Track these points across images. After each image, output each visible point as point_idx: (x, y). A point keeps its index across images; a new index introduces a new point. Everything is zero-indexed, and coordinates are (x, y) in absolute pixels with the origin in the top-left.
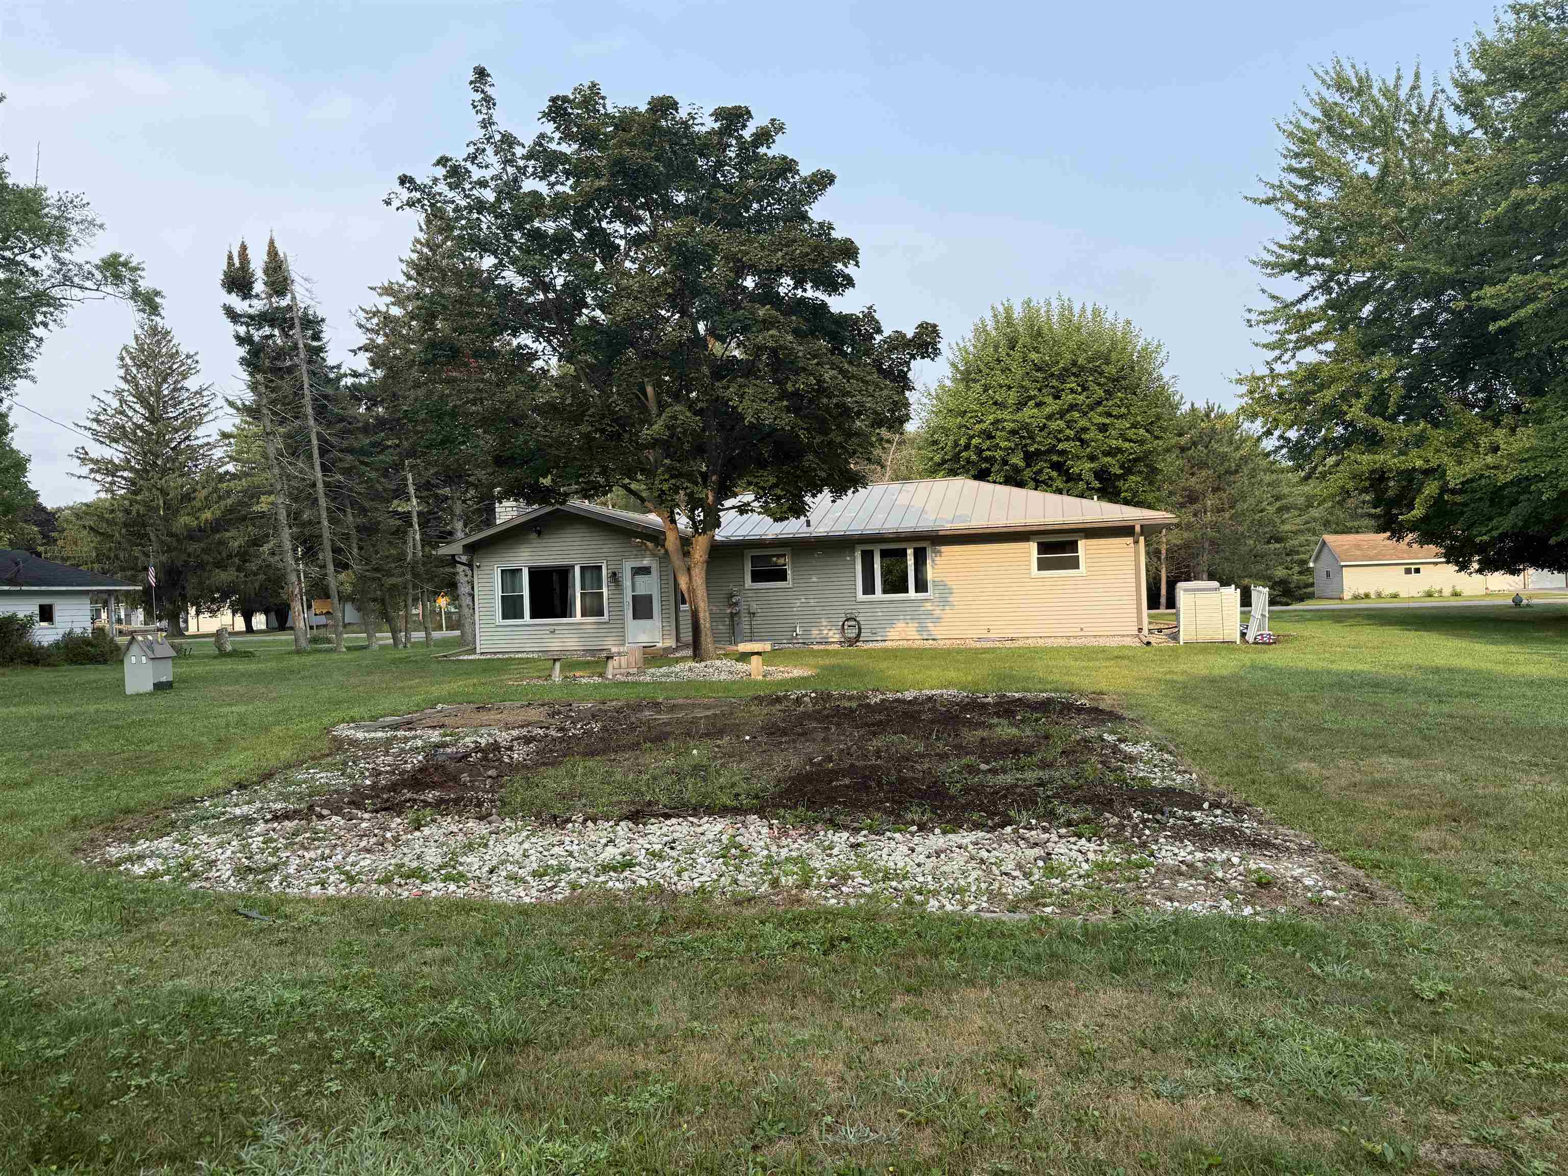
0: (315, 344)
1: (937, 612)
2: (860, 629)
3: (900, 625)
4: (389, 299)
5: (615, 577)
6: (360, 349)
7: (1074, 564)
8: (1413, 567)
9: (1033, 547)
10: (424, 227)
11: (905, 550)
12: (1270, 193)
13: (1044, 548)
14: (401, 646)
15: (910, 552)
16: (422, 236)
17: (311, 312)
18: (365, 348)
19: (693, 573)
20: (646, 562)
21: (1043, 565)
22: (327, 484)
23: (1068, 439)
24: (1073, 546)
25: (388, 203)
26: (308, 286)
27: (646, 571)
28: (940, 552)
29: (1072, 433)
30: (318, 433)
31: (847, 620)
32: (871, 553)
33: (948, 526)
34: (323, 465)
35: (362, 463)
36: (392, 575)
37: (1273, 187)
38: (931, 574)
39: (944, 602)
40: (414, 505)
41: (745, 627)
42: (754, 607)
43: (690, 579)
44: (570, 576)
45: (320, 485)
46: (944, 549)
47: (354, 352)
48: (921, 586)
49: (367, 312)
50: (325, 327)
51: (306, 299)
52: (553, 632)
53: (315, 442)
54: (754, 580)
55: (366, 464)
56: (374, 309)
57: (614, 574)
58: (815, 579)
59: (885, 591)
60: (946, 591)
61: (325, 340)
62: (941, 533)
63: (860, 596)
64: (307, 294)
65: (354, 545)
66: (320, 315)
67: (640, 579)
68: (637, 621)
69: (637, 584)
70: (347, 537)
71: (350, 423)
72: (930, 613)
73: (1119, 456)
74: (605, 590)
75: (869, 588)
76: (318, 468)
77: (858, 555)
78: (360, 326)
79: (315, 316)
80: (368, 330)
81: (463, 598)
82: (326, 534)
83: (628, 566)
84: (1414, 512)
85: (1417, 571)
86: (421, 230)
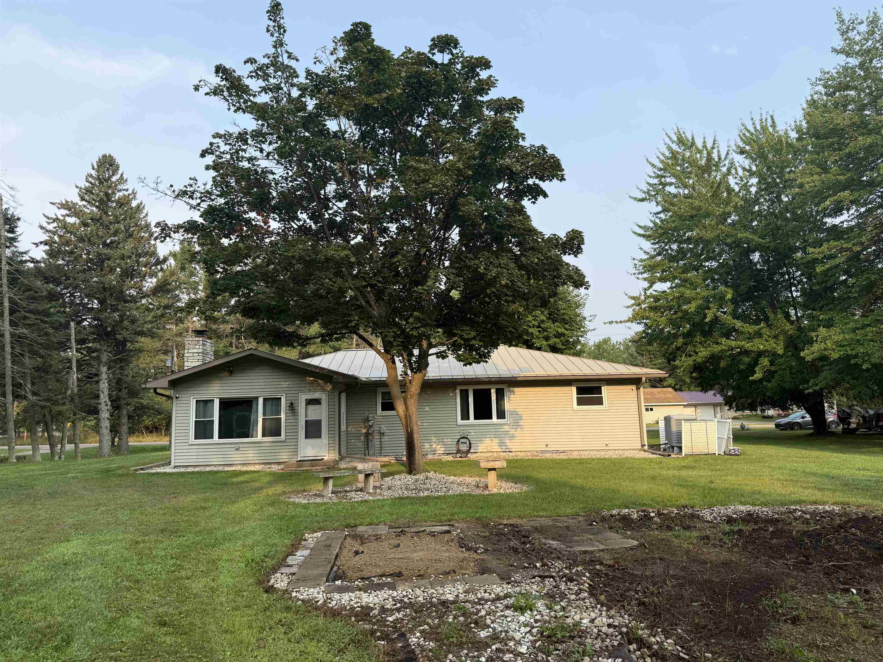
0: (11, 235)
1: (512, 432)
2: (470, 444)
3: (487, 441)
4: (65, 212)
5: (292, 407)
6: (41, 243)
7: (600, 402)
8: (649, 407)
9: (574, 389)
10: (96, 167)
11: (489, 390)
12: (644, 196)
13: (580, 391)
14: (57, 458)
15: (493, 391)
16: (94, 173)
17: (10, 212)
18: (46, 243)
19: (409, 403)
20: (316, 395)
21: (580, 402)
22: (12, 335)
23: (534, 326)
24: (599, 390)
25: (197, 88)
26: (12, 193)
27: (317, 402)
28: (513, 392)
29: (536, 323)
30: (9, 298)
31: (461, 438)
32: (467, 391)
33: (522, 374)
34: (11, 321)
35: (43, 321)
36: (58, 404)
37: (644, 192)
38: (508, 406)
39: (516, 424)
40: (72, 354)
41: (377, 442)
42: (384, 428)
43: (407, 408)
44: (254, 405)
45: (7, 336)
46: (517, 390)
47: (37, 245)
48: (501, 415)
49: (48, 218)
50: (19, 223)
51: (10, 202)
52: (237, 449)
53: (6, 304)
54: (383, 409)
55: (46, 322)
56: (55, 217)
57: (292, 404)
58: (427, 409)
59: (476, 418)
60: (518, 417)
61: (18, 233)
62: (519, 379)
63: (460, 421)
64: (11, 198)
65: (29, 381)
66: (17, 214)
67: (312, 408)
68: (309, 440)
69: (309, 411)
70: (24, 376)
71: (36, 292)
72: (506, 433)
73: (562, 338)
74: (283, 416)
75: (465, 416)
76: (7, 322)
77: (458, 392)
78: (42, 227)
79: (13, 216)
80: (47, 231)
81: (103, 421)
82: (9, 373)
83: (303, 397)
84: (756, 375)
85: (652, 409)
86: (93, 168)
